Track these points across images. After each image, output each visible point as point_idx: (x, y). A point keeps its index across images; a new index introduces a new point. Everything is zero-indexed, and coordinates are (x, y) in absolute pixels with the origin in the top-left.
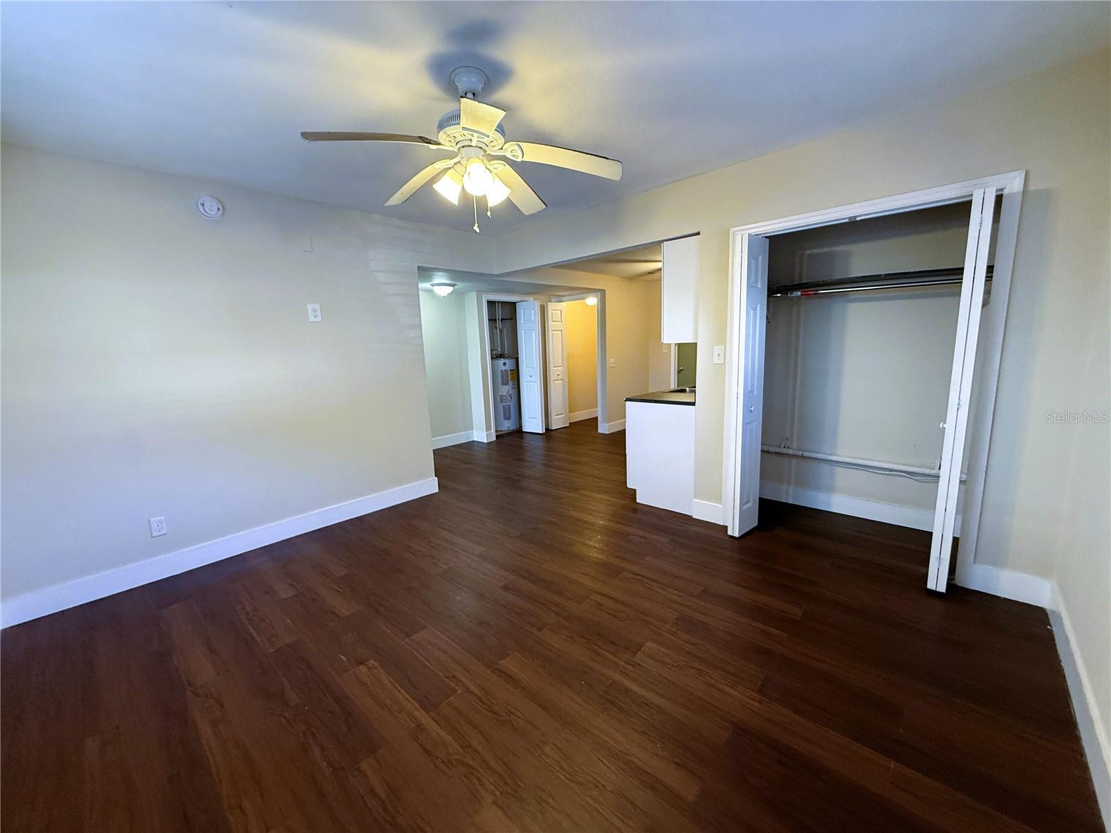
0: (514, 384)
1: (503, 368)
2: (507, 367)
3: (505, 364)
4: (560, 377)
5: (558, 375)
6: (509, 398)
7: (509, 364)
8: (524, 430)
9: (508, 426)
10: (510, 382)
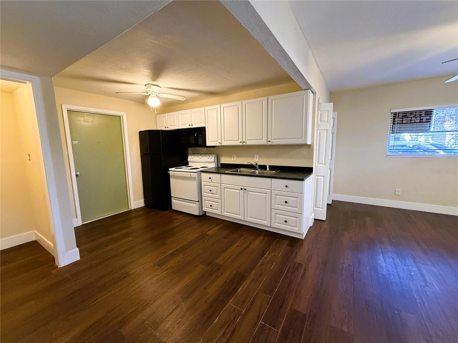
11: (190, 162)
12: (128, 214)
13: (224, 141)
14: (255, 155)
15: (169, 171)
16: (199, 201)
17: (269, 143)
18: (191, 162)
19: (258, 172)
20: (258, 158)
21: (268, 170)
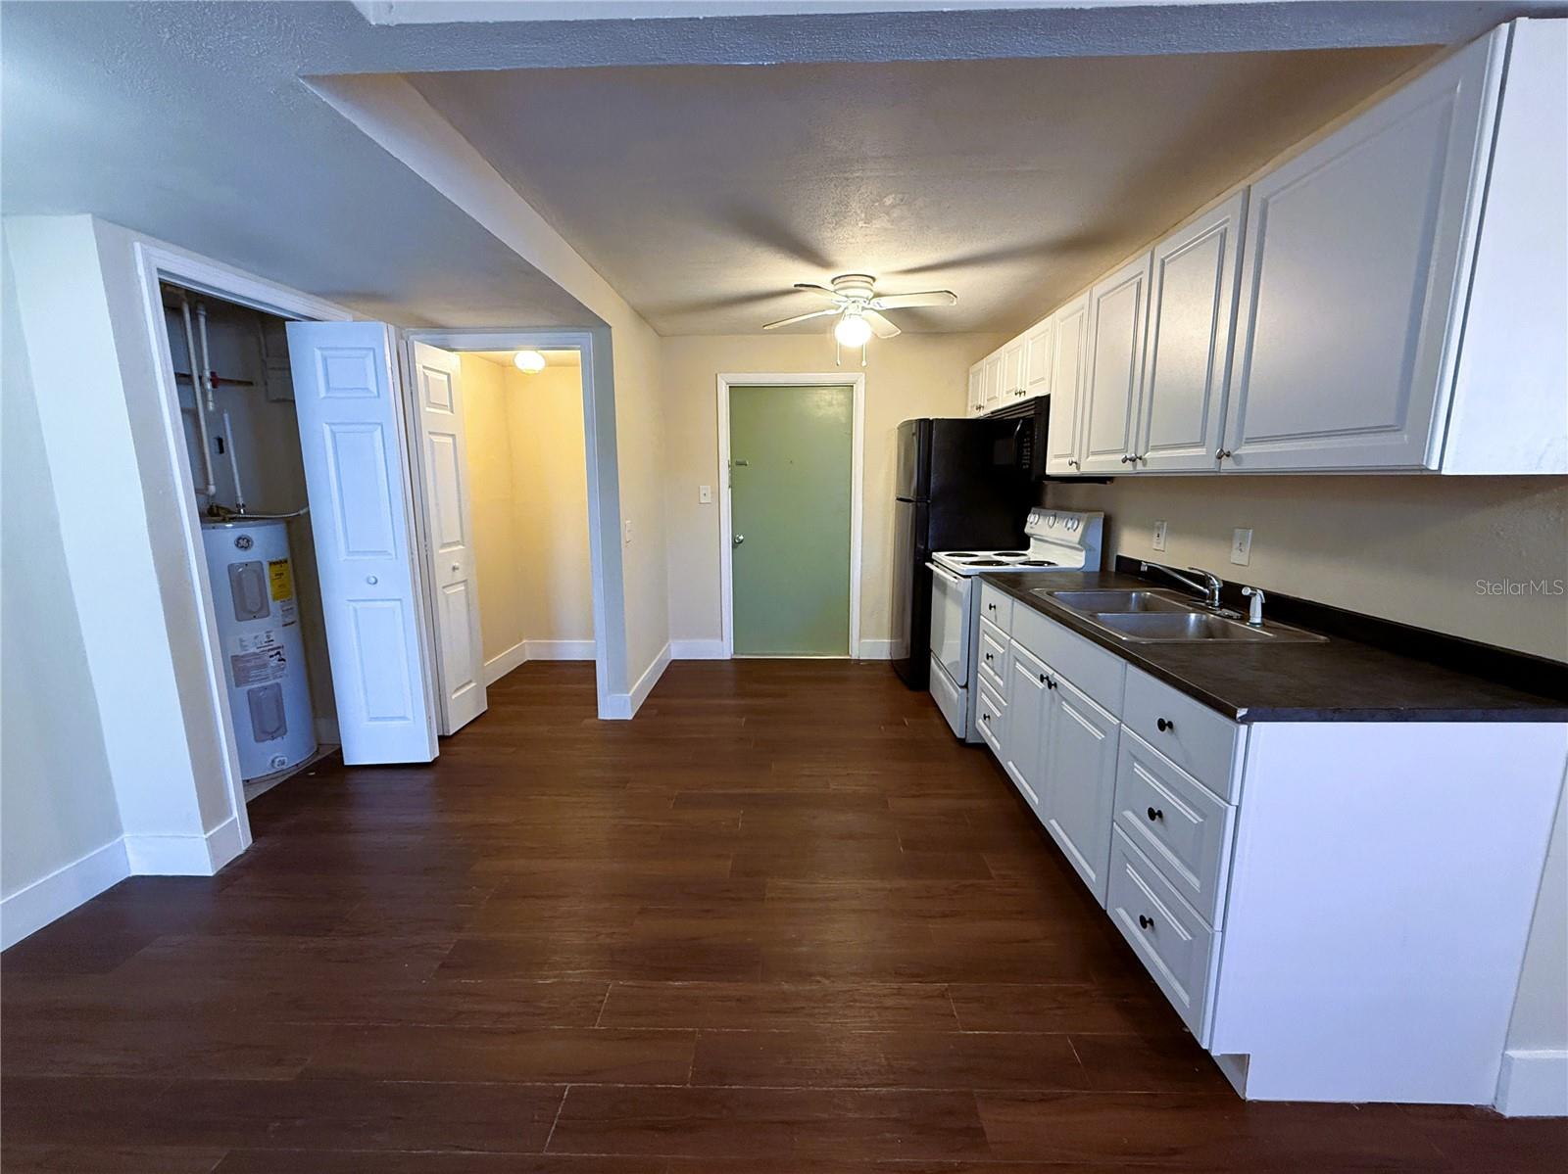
0: (286, 612)
1: (240, 557)
2: (251, 556)
3: (244, 543)
4: (459, 576)
5: (454, 569)
6: (274, 662)
7: (265, 542)
8: (350, 760)
9: (284, 755)
10: (274, 606)
11: (1032, 540)
12: (843, 671)
13: (1088, 457)
14: (1238, 531)
15: (932, 561)
16: (969, 685)
17: (1228, 465)
18: (1036, 539)
19: (1199, 621)
20: (1247, 548)
21: (1258, 620)
